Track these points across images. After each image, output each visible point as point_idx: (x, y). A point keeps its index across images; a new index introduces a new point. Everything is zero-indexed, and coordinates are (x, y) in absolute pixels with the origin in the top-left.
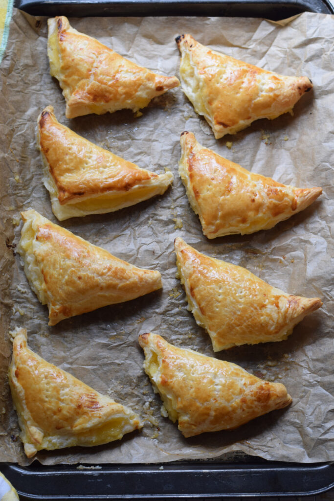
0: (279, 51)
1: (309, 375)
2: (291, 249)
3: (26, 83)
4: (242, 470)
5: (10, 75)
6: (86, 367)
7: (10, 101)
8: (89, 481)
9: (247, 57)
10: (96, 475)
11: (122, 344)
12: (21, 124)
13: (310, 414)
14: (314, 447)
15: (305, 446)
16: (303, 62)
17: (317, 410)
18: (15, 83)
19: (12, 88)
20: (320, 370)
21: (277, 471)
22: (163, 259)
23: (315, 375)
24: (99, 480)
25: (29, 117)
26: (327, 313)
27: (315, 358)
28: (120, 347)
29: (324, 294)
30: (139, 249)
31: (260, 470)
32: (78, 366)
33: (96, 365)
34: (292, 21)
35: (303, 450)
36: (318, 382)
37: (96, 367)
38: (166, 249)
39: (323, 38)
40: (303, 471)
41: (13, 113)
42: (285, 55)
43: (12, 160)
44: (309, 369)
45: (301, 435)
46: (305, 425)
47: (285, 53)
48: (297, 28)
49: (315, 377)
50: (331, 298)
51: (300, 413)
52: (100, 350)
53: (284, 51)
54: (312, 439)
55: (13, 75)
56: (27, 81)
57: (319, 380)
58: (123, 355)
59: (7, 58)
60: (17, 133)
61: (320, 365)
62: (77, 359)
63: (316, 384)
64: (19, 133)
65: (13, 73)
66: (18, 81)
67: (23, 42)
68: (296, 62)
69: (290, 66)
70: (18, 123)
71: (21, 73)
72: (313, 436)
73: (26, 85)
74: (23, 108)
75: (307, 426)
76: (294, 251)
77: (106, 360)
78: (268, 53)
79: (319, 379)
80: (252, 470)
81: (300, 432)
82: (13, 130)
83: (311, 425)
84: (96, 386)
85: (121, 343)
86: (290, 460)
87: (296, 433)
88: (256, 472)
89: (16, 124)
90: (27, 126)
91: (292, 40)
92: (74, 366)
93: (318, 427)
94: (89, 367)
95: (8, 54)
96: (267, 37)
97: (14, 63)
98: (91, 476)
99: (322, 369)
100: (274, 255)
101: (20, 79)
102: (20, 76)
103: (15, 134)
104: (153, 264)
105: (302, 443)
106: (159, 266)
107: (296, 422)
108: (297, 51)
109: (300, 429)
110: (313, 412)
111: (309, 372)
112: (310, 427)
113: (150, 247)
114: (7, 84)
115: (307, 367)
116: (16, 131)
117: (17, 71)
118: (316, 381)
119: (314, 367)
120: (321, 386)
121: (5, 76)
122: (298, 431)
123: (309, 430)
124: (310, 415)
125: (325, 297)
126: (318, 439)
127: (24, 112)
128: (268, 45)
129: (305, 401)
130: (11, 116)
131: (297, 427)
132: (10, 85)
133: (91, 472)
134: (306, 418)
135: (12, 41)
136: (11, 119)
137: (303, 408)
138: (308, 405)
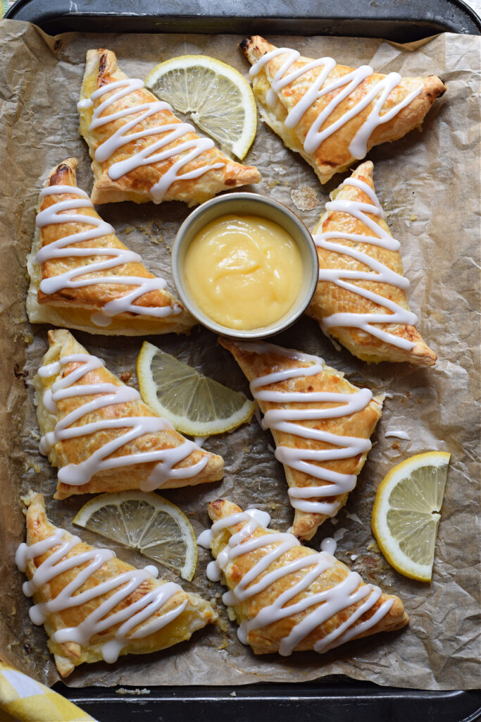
1: (439, 565)
2: (419, 382)
3: (38, 134)
4: (344, 697)
5: (17, 123)
7: (17, 163)
8: (134, 711)
10: (143, 703)
12: (34, 195)
13: (440, 621)
14: (444, 668)
15: (432, 665)
17: (450, 615)
18: (24, 134)
19: (20, 142)
20: (456, 559)
21: (392, 699)
23: (450, 566)
24: (147, 711)
26: (468, 478)
27: (449, 541)
29: (466, 451)
31: (370, 697)
34: (424, 45)
35: (428, 670)
36: (453, 576)
39: (469, 72)
40: (428, 699)
41: (22, 180)
44: (440, 557)
45: (427, 649)
46: (433, 637)
48: (432, 56)
49: (449, 569)
50: (475, 457)
51: (425, 618)
54: (442, 658)
55: (21, 123)
56: (40, 131)
57: (454, 573)
59: (13, 99)
60: (28, 208)
61: (455, 552)
63: (449, 578)
64: (31, 209)
65: (21, 120)
66: (27, 132)
67: (35, 72)
70: (29, 194)
71: (32, 119)
72: (444, 653)
73: (39, 136)
74: (35, 171)
75: (436, 639)
76: (423, 386)
79: (454, 571)
80: (358, 697)
81: (425, 644)
82: (23, 205)
83: (441, 637)
86: (411, 686)
87: (420, 646)
88: (363, 700)
89: (27, 195)
93: (450, 640)
95: (14, 93)
97: (21, 104)
98: (136, 705)
99: (458, 558)
100: (395, 391)
101: (30, 127)
102: (30, 124)
103: (26, 209)
105: (427, 661)
107: (419, 631)
109: (425, 641)
110: (445, 619)
111: (440, 561)
112: (439, 640)
114: (13, 136)
116: (26, 205)
117: (26, 117)
118: (450, 574)
119: (449, 554)
120: (456, 582)
121: (10, 126)
122: (422, 644)
123: (439, 644)
124: (441, 623)
125: (467, 456)
126: (451, 658)
127: (38, 176)
129: (433, 601)
130: (20, 183)
131: (422, 639)
132: (16, 138)
133: (136, 699)
134: (435, 626)
135: (19, 72)
136: (20, 188)
137: (431, 612)
138: (437, 608)
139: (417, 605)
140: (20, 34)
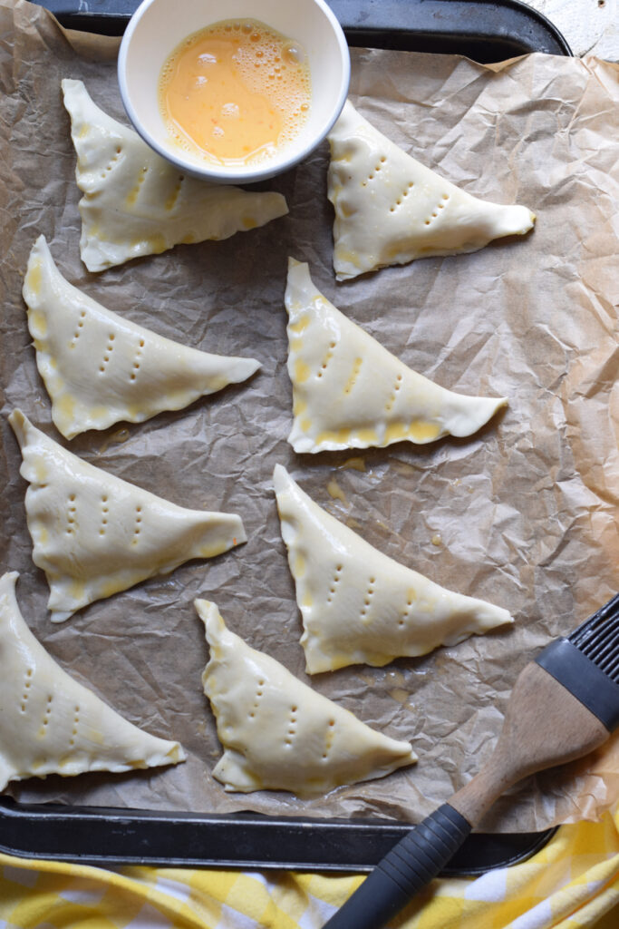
0: (484, 115)
1: (477, 685)
2: (472, 468)
3: (46, 138)
5: (18, 123)
6: (106, 637)
7: (15, 170)
8: (114, 832)
9: (428, 122)
10: (126, 823)
11: (170, 605)
12: (33, 210)
13: (473, 751)
16: (522, 140)
17: (486, 746)
18: (27, 137)
19: (21, 146)
20: (496, 680)
22: (253, 464)
23: (487, 687)
24: (130, 832)
25: (47, 198)
26: (519, 584)
27: (490, 657)
28: (165, 610)
29: (519, 552)
30: (213, 443)
32: (92, 634)
33: (124, 636)
34: (511, 66)
36: (492, 699)
37: (122, 639)
38: (258, 448)
39: (559, 102)
41: (19, 190)
42: (494, 123)
43: (10, 271)
44: (478, 675)
45: (454, 784)
46: (463, 769)
47: (494, 120)
48: (519, 80)
49: (488, 690)
50: (529, 559)
51: (456, 748)
52: (131, 611)
53: (491, 116)
55: (23, 125)
56: (47, 135)
57: (494, 696)
58: (170, 622)
59: (15, 95)
60: (25, 223)
61: (496, 671)
62: (92, 622)
63: (488, 701)
64: (28, 225)
65: (23, 120)
66: (31, 135)
67: (46, 65)
68: (511, 139)
69: (500, 145)
70: (27, 208)
71: (38, 119)
73: (46, 141)
74: (37, 181)
75: (467, 771)
76: (476, 473)
77: (140, 628)
78: (466, 116)
79: (491, 693)
81: (453, 779)
82: (18, 220)
83: (472, 770)
84: (120, 671)
85: (168, 602)
87: (447, 780)
89: (23, 209)
90: (42, 213)
91: (507, 99)
92: (87, 634)
94: (112, 638)
96: (466, 88)
97: (25, 102)
98: (117, 825)
99: (499, 677)
100: (442, 475)
101: (35, 130)
102: (35, 126)
103: (20, 226)
104: (235, 472)
106: (244, 476)
107: (447, 763)
108: (515, 120)
109: (453, 775)
110: (479, 749)
111: (478, 681)
112: (470, 773)
113: (231, 442)
114: (12, 139)
115: (476, 671)
116: (22, 220)
117: (31, 117)
118: (489, 697)
119: (488, 672)
120: (496, 706)
121: (9, 126)
122: (449, 778)
123: (468, 778)
124: (474, 753)
125: (520, 558)
127: (39, 187)
128: (466, 104)
129: (466, 729)
130: (17, 194)
131: (449, 772)
132: (16, 141)
133: (117, 818)
134: (466, 757)
135: (28, 63)
136: (16, 200)
137: (463, 740)
138: (471, 736)
139: (447, 732)
140: (33, 20)
